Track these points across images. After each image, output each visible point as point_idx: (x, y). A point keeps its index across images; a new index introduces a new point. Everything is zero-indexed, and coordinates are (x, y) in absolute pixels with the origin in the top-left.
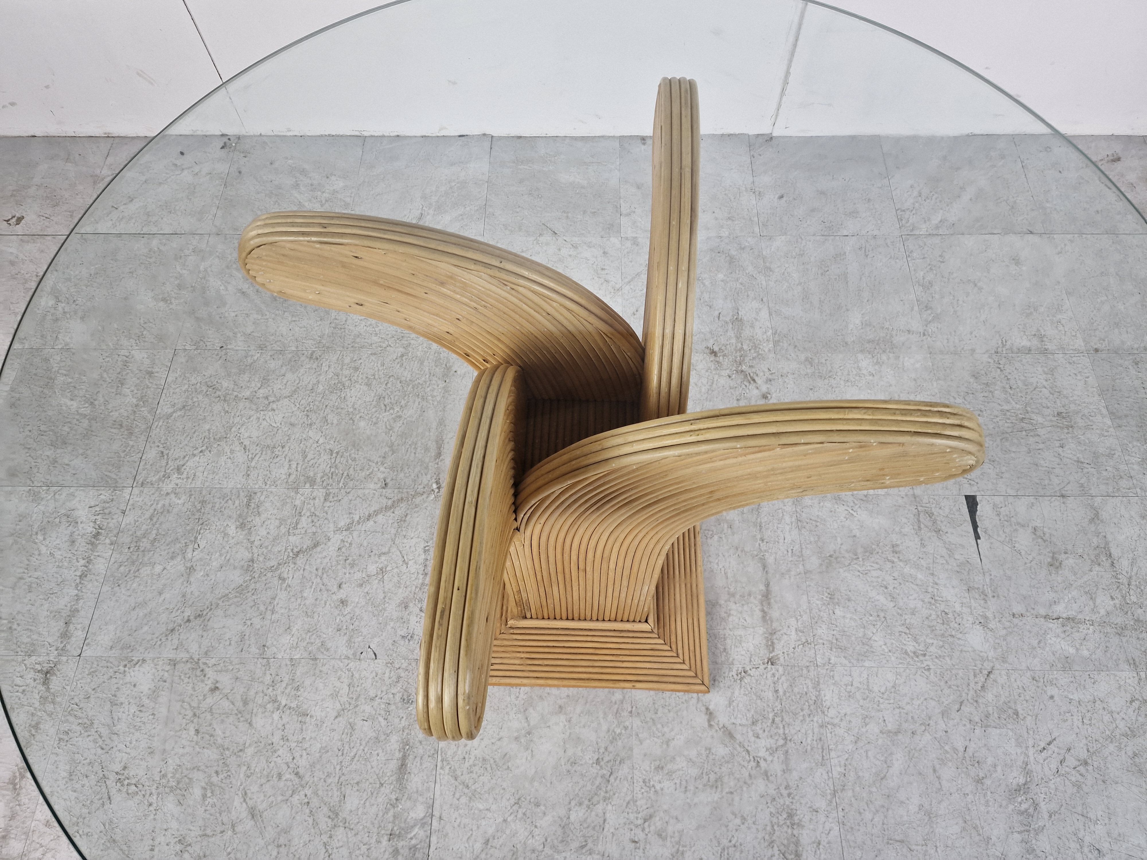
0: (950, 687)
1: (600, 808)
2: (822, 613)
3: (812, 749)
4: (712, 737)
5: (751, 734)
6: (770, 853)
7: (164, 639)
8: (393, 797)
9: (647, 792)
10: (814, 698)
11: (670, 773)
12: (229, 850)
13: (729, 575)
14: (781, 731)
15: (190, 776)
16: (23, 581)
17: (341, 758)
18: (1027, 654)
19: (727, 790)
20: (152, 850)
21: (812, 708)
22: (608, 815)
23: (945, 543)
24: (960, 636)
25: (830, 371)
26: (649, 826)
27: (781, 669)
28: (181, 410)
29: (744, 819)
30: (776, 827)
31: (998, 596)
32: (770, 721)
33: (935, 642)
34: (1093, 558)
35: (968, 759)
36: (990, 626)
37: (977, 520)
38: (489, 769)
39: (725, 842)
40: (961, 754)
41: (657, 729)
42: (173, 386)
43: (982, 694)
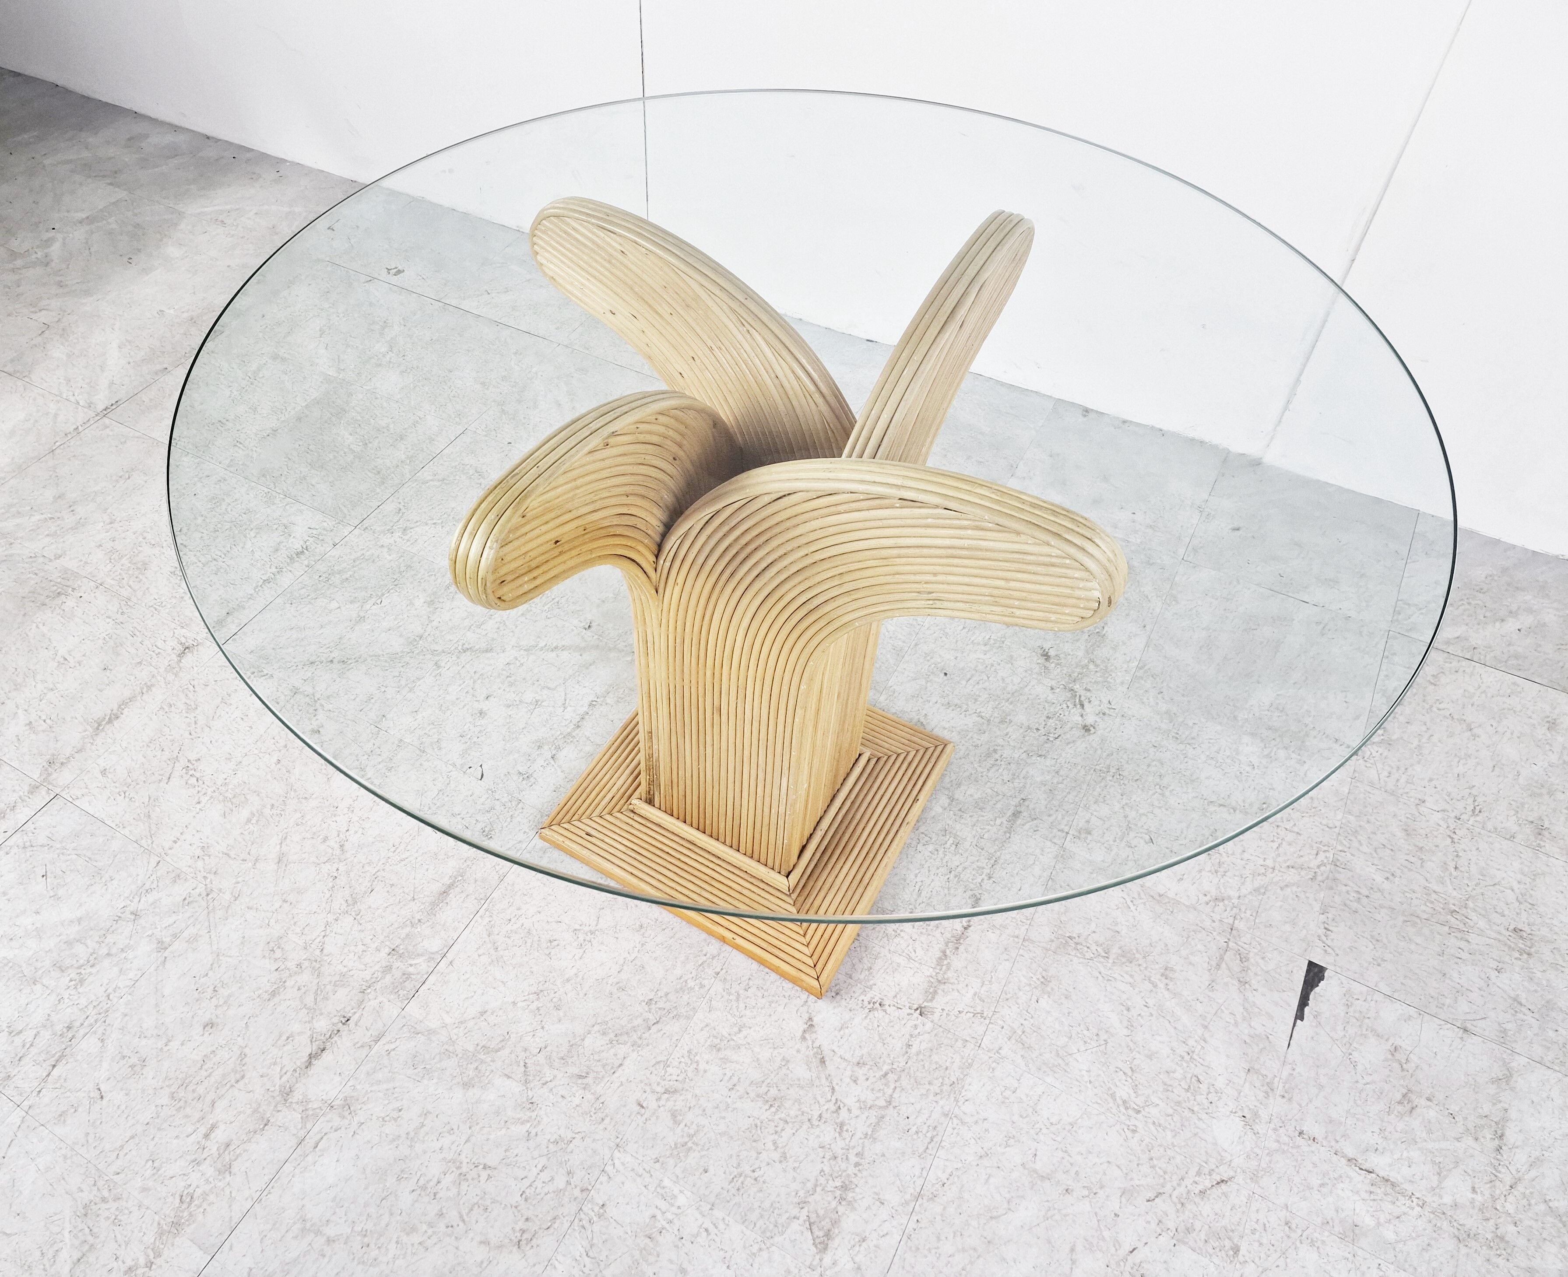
0: (1153, 1167)
1: (622, 1050)
2: (1021, 993)
3: (917, 1132)
4: (798, 1051)
5: (848, 1073)
6: (795, 1211)
7: (300, 667)
8: (418, 916)
9: (686, 1064)
10: (953, 1079)
11: (725, 1060)
12: (240, 879)
13: (924, 894)
14: (889, 1091)
15: (248, 797)
16: (215, 562)
17: (391, 854)
18: (1295, 1190)
19: (783, 1116)
20: (175, 842)
21: (945, 1088)
22: (627, 1062)
23: (1246, 999)
24: (1204, 1116)
25: (1193, 738)
26: (668, 1100)
27: (929, 1025)
28: (439, 481)
29: (784, 1157)
30: (819, 1189)
31: (1290, 1100)
32: (882, 1073)
33: (1162, 1105)
34: (1471, 1126)
35: (1130, 1262)
36: (1257, 1127)
37: (1311, 997)
38: (529, 944)
39: (747, 1169)
40: (1122, 1252)
41: (738, 1007)
42: (445, 459)
43: (1197, 1200)
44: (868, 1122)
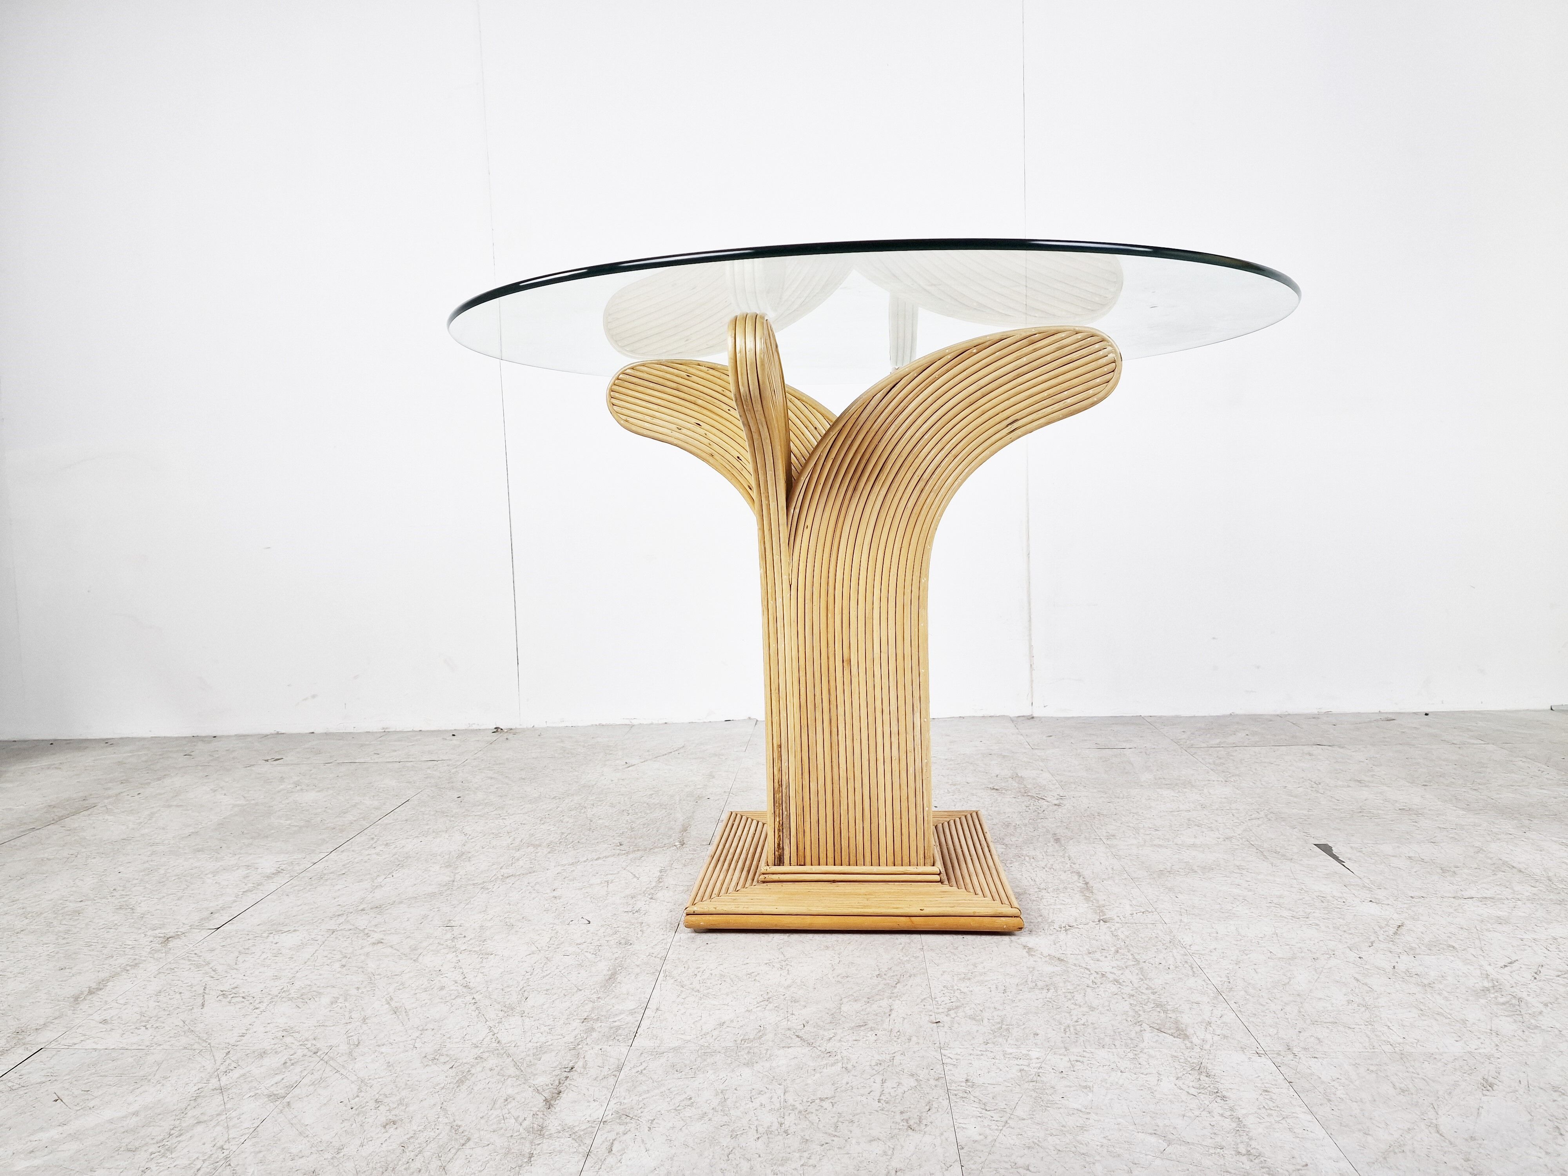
0: (1350, 934)
1: (883, 1003)
2: (1161, 897)
3: (1176, 967)
4: (1036, 961)
5: (1088, 959)
6: (1137, 1028)
7: (326, 920)
9: (950, 993)
10: (1168, 940)
11: (981, 982)
12: (352, 1034)
14: (1130, 957)
15: (321, 991)
18: (1445, 916)
20: (242, 1036)
21: (1167, 945)
22: (895, 1007)
24: (1349, 908)
27: (1118, 925)
30: (1141, 1013)
31: (1386, 889)
32: (1113, 952)
33: (1317, 911)
35: (1401, 973)
36: (1384, 902)
37: (1336, 854)
38: (729, 981)
39: (1070, 1023)
41: (959, 958)
44: (1134, 974)
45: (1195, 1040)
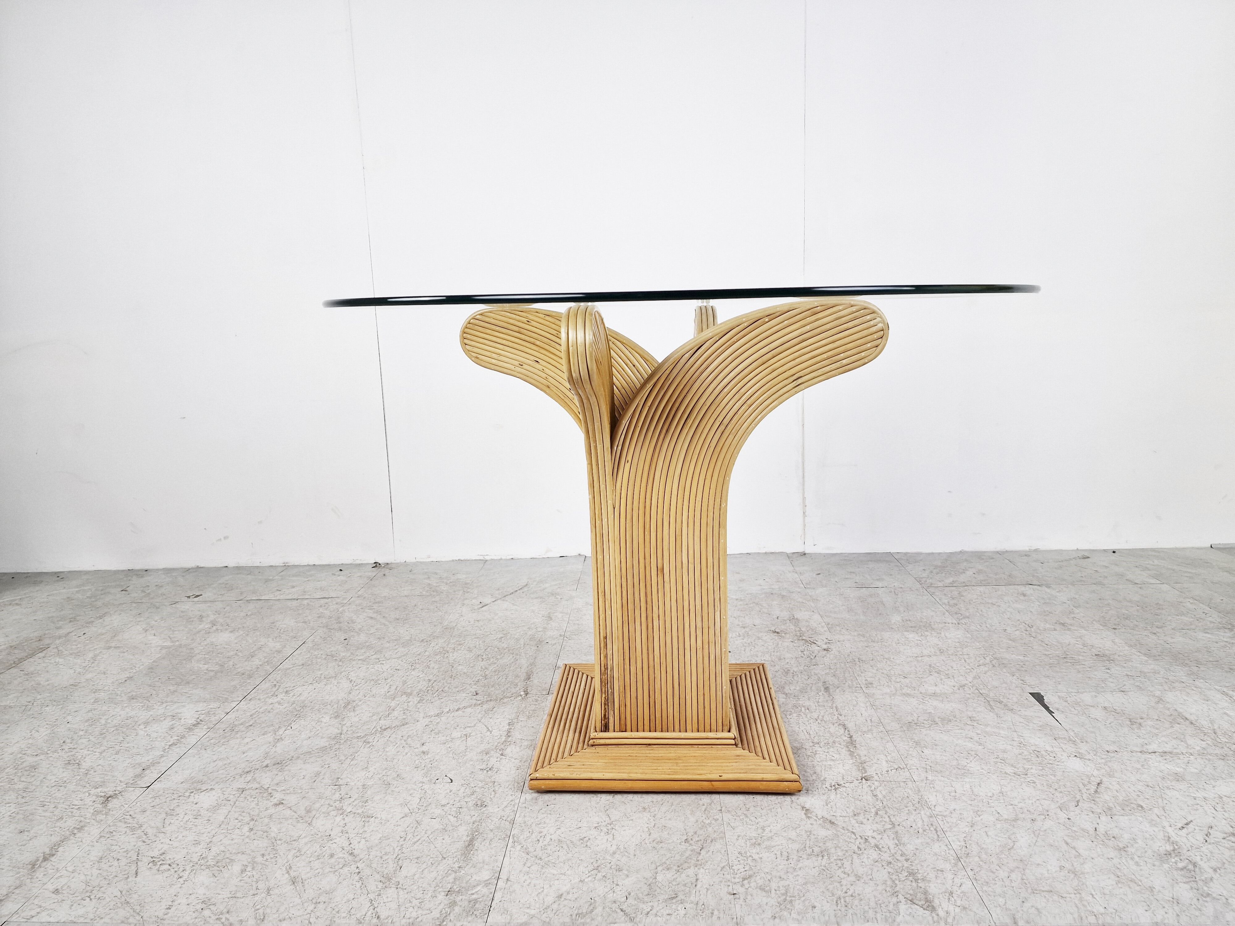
0: (1061, 792)
1: (690, 871)
2: (911, 752)
3: (924, 831)
4: (812, 824)
5: (854, 822)
6: (894, 900)
7: (237, 777)
9: (744, 860)
10: (917, 800)
11: (768, 848)
12: (258, 907)
14: (887, 820)
15: (233, 858)
17: (402, 843)
18: (1134, 772)
20: (169, 909)
21: (917, 806)
22: (700, 876)
23: (1020, 716)
24: (1058, 763)
26: (749, 883)
27: (876, 783)
29: (858, 877)
30: (897, 882)
31: (1087, 742)
32: (873, 813)
33: (1034, 767)
35: (1101, 835)
36: (1087, 758)
37: (1046, 704)
38: (565, 847)
39: (839, 893)
40: (1092, 832)
41: (751, 820)
42: (297, 656)
43: (1098, 796)
44: (891, 838)
45: (942, 913)
